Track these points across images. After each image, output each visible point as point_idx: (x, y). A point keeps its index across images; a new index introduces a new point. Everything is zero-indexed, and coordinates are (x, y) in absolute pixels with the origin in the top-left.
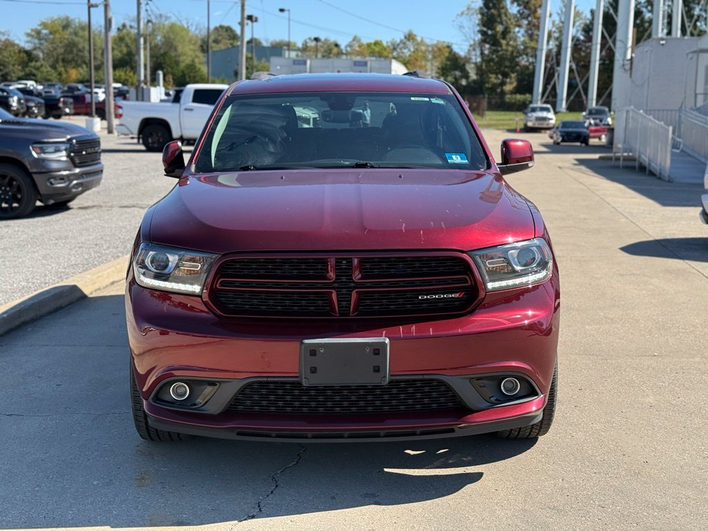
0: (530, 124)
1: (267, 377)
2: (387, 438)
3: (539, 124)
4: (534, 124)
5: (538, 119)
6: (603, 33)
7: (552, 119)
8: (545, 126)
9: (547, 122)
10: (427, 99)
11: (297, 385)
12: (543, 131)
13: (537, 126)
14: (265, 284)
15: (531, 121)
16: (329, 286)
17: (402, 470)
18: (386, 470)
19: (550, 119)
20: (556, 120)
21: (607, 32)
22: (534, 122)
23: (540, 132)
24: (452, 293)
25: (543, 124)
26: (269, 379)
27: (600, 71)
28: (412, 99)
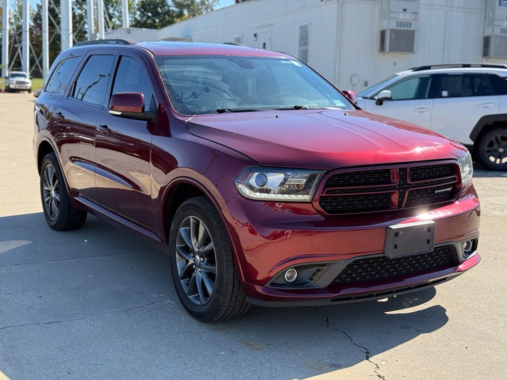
0: (12, 86)
3: (19, 87)
4: (16, 86)
5: (18, 83)
6: (49, 18)
7: (28, 83)
8: (24, 88)
9: (25, 85)
12: (21, 92)
13: (17, 87)
14: (357, 190)
15: (12, 84)
19: (27, 83)
20: (32, 84)
21: (53, 16)
22: (15, 85)
23: (19, 93)
25: (22, 87)
27: (50, 49)
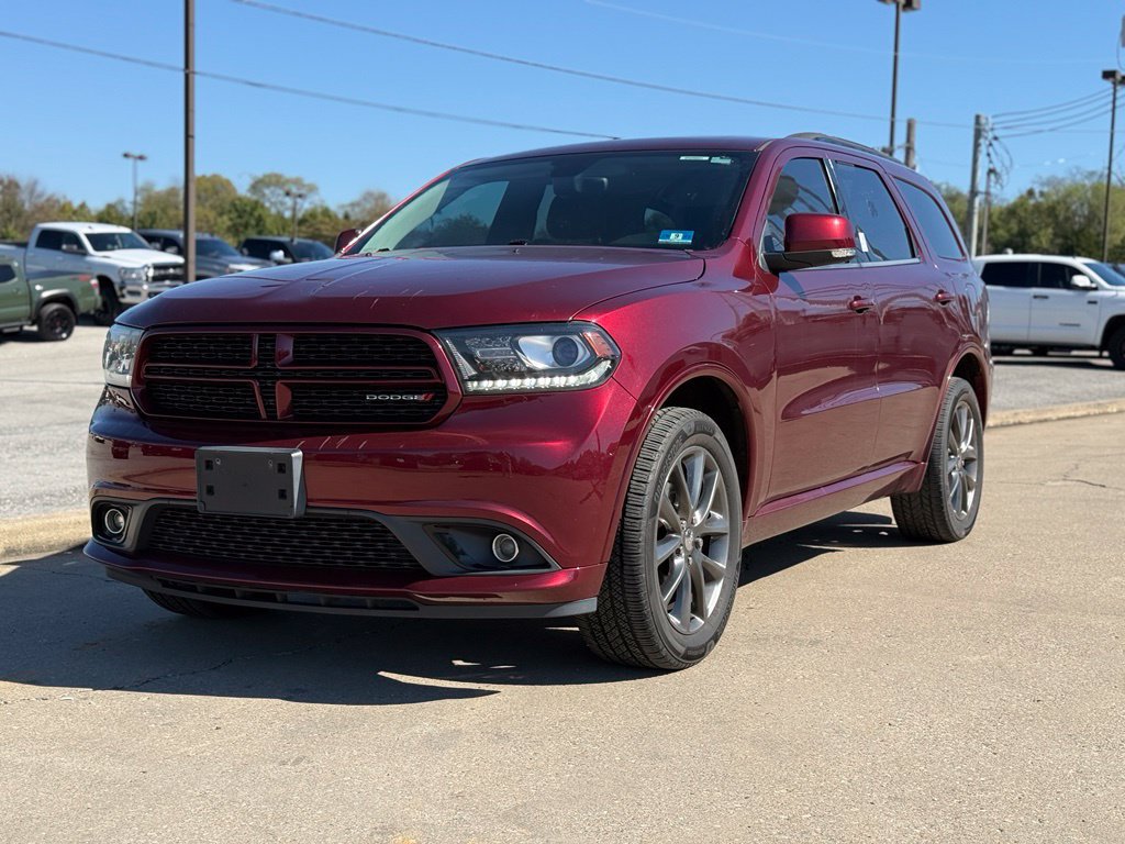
1: (169, 499)
2: (329, 609)
10: (707, 158)
11: (192, 511)
16: (251, 374)
17: (405, 676)
18: (382, 673)
24: (413, 394)
26: (171, 502)
28: (682, 158)
